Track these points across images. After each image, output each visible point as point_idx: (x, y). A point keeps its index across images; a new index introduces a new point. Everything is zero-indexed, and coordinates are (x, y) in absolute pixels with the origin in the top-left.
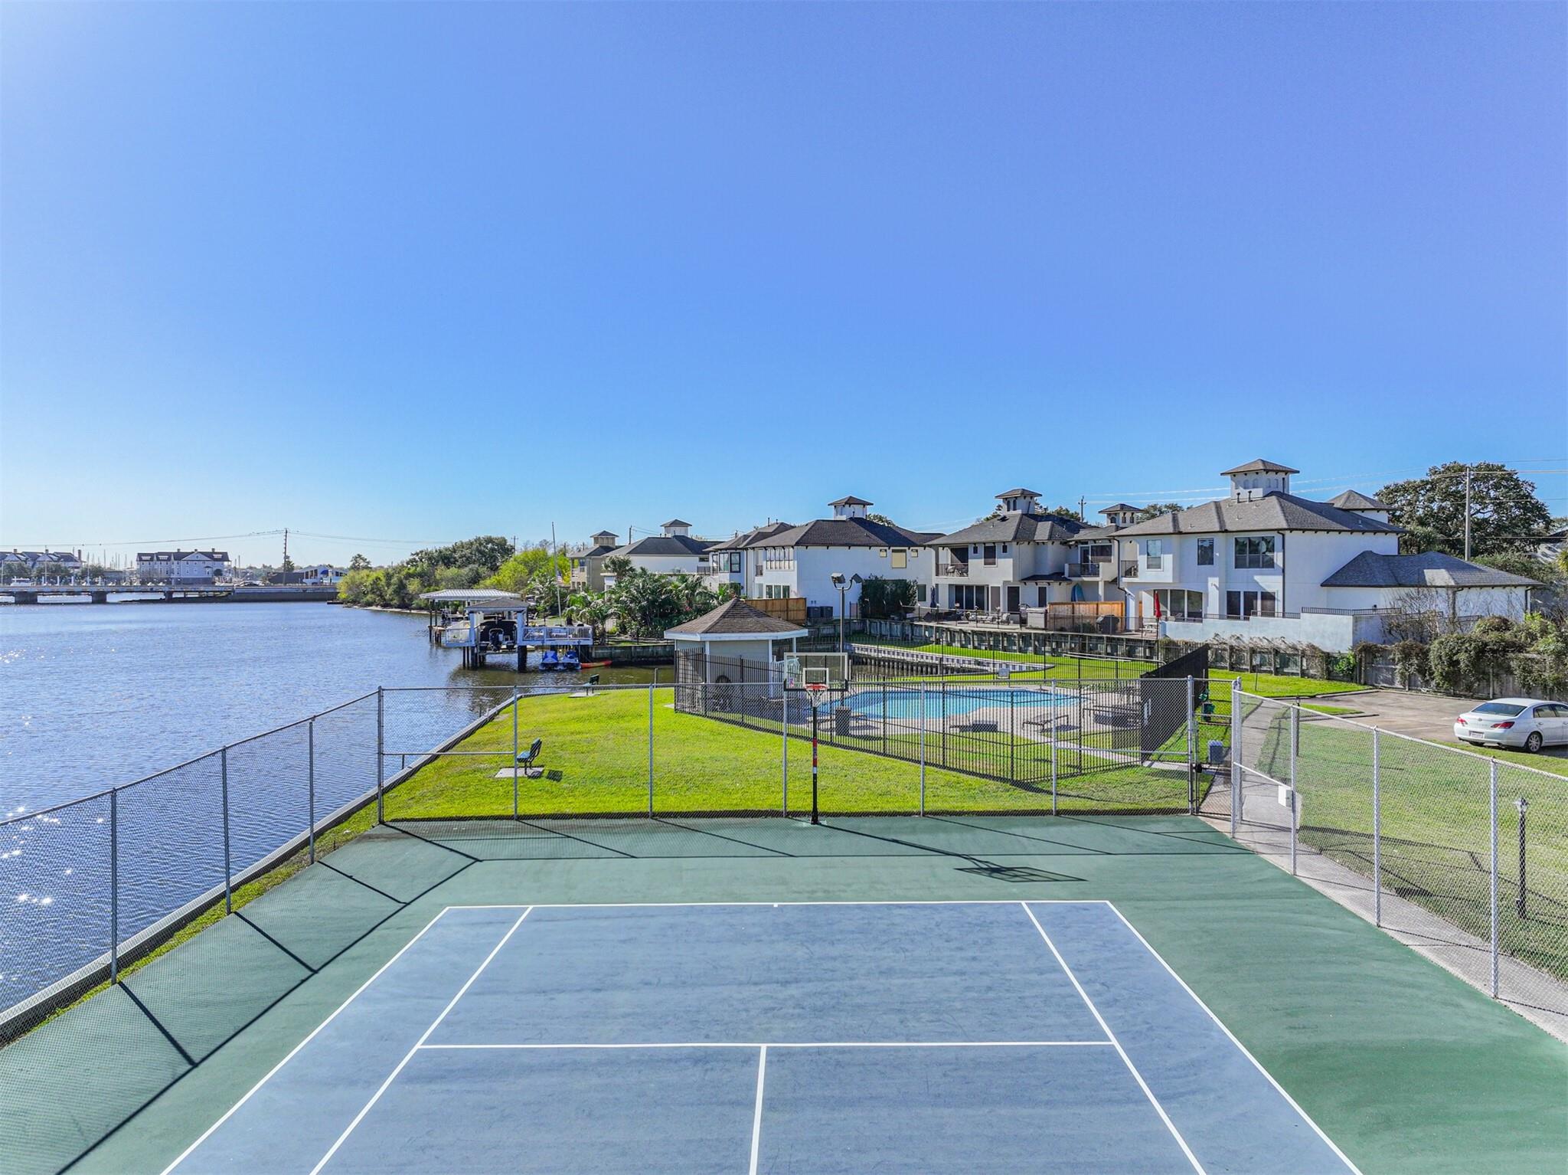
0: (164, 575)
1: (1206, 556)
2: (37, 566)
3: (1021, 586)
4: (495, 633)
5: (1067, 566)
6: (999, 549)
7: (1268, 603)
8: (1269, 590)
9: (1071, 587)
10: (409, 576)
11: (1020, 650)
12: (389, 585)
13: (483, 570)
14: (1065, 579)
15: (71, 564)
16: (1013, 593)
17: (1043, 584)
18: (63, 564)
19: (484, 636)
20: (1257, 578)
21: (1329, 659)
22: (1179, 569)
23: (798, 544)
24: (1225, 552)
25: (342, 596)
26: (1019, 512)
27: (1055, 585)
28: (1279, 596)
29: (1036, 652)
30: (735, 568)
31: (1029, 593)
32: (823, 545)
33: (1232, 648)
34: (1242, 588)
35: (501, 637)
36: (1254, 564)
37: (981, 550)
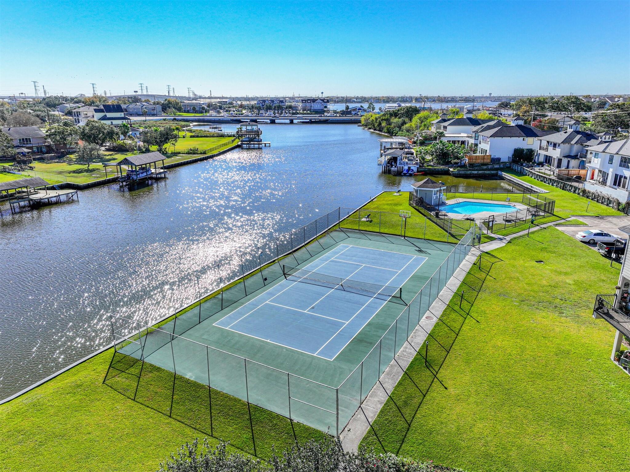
0: (309, 108)
1: (611, 160)
2: (274, 105)
3: (563, 159)
4: (392, 162)
5: (579, 153)
6: (557, 145)
7: (625, 180)
8: (626, 176)
9: (579, 161)
10: (382, 120)
11: (548, 183)
12: (376, 122)
13: (407, 120)
14: (578, 158)
15: (283, 104)
16: (560, 161)
17: (569, 159)
18: (280, 104)
19: (388, 163)
20: (624, 171)
21: (619, 204)
22: (602, 164)
23: (491, 136)
24: (617, 160)
25: (363, 123)
26: (572, 130)
27: (573, 160)
28: (628, 178)
29: (552, 185)
30: (477, 138)
31: (565, 162)
32: (500, 137)
33: (598, 195)
34: (619, 173)
35: (393, 163)
36: (624, 166)
37: (553, 144)
